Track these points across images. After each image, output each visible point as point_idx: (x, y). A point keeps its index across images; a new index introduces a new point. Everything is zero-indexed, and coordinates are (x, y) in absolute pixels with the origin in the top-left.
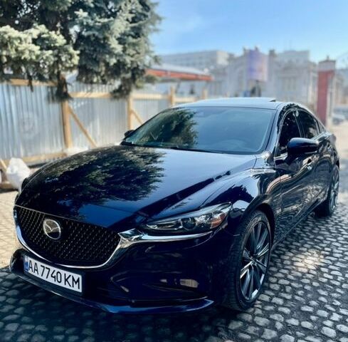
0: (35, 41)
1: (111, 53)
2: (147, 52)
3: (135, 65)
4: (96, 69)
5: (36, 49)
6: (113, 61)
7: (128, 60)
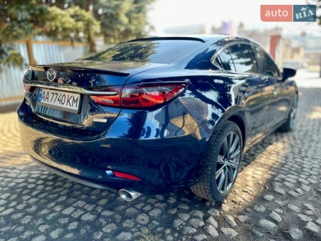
0: (72, 16)
1: (121, 23)
2: (147, 23)
3: (138, 32)
4: (112, 33)
5: (72, 20)
6: (122, 29)
7: (133, 28)
